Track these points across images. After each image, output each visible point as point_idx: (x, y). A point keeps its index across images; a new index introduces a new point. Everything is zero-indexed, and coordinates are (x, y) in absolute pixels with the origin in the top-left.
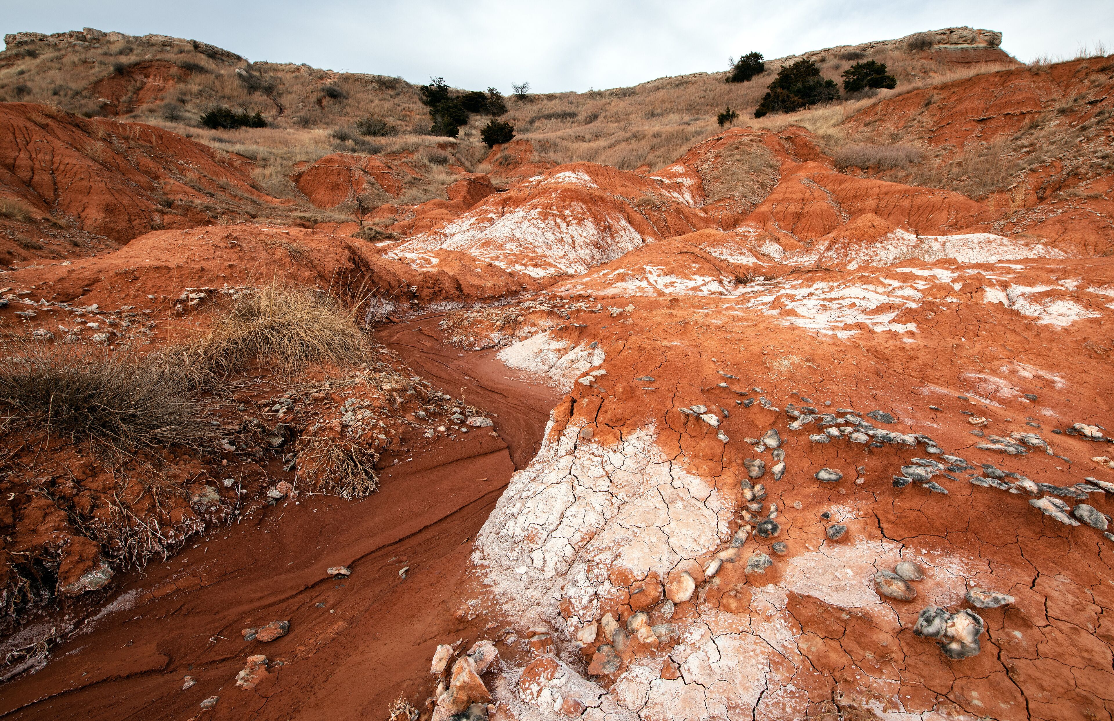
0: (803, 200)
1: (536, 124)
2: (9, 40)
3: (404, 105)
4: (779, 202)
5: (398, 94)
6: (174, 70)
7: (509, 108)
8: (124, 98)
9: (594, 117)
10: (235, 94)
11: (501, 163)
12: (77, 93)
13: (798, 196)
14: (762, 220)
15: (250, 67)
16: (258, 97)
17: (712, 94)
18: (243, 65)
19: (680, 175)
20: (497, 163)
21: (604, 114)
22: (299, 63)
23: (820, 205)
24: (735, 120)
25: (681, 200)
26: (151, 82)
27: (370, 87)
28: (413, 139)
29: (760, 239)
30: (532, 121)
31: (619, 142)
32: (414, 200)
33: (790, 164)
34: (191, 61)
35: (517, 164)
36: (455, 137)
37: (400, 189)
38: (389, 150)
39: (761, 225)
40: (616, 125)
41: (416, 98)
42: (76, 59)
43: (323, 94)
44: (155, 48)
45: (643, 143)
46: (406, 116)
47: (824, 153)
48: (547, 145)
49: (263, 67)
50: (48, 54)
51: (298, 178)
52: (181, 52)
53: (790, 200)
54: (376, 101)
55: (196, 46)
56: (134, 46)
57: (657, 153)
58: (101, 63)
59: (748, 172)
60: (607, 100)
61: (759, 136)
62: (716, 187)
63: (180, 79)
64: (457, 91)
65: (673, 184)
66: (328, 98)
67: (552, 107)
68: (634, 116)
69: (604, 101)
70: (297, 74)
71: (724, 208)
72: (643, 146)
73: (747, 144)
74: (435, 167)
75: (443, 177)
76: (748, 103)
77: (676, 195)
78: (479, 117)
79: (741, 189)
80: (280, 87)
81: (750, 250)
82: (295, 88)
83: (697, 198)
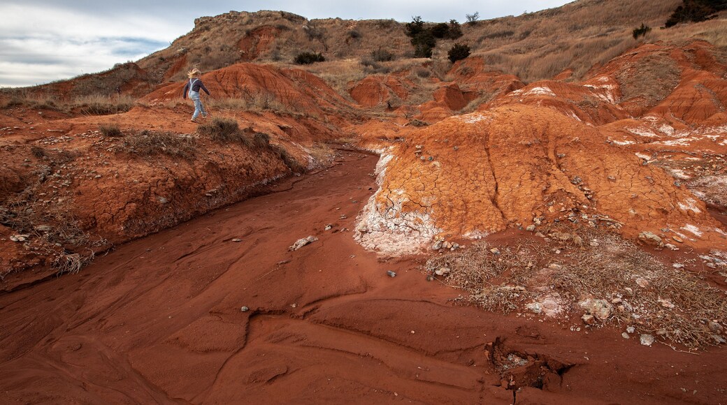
0: (693, 98)
1: (483, 42)
2: (197, 21)
3: (395, 38)
4: (675, 100)
5: (391, 31)
6: (273, 31)
7: (463, 33)
8: (251, 49)
9: (527, 34)
10: (303, 41)
11: (461, 74)
12: (231, 49)
13: (690, 96)
14: (662, 112)
15: (310, 23)
16: (315, 42)
17: (628, 7)
18: (305, 23)
19: (605, 83)
20: (459, 73)
21: (535, 31)
22: (334, 18)
23: (705, 102)
24: (647, 34)
25: (606, 99)
26: (263, 38)
27: (374, 28)
28: (407, 62)
29: (659, 124)
30: (480, 41)
31: (548, 53)
32: (417, 102)
33: (690, 70)
34: (281, 24)
35: (473, 74)
36: (431, 58)
37: (407, 95)
38: (394, 70)
39: (661, 115)
40: (544, 38)
41: (402, 32)
42: (227, 29)
43: (349, 36)
44: (263, 18)
45: (568, 51)
46: (396, 45)
47: (719, 61)
48: (494, 59)
49: (315, 23)
50: (214, 29)
51: (351, 91)
52: (276, 19)
53: (683, 99)
54: (379, 37)
55: (283, 14)
56: (253, 19)
57: (579, 60)
58: (240, 30)
59: (655, 79)
60: (537, 20)
61: (667, 51)
62: (631, 89)
63: (277, 36)
64: (428, 24)
65: (600, 89)
66: (352, 38)
67: (495, 29)
68: (560, 30)
69: (535, 20)
70: (334, 24)
71: (635, 103)
72: (568, 55)
73: (656, 58)
74: (422, 79)
75: (428, 86)
76: (660, 13)
77: (602, 96)
78: (443, 41)
79: (649, 91)
80: (326, 34)
81: (652, 130)
82: (334, 34)
83: (616, 97)
